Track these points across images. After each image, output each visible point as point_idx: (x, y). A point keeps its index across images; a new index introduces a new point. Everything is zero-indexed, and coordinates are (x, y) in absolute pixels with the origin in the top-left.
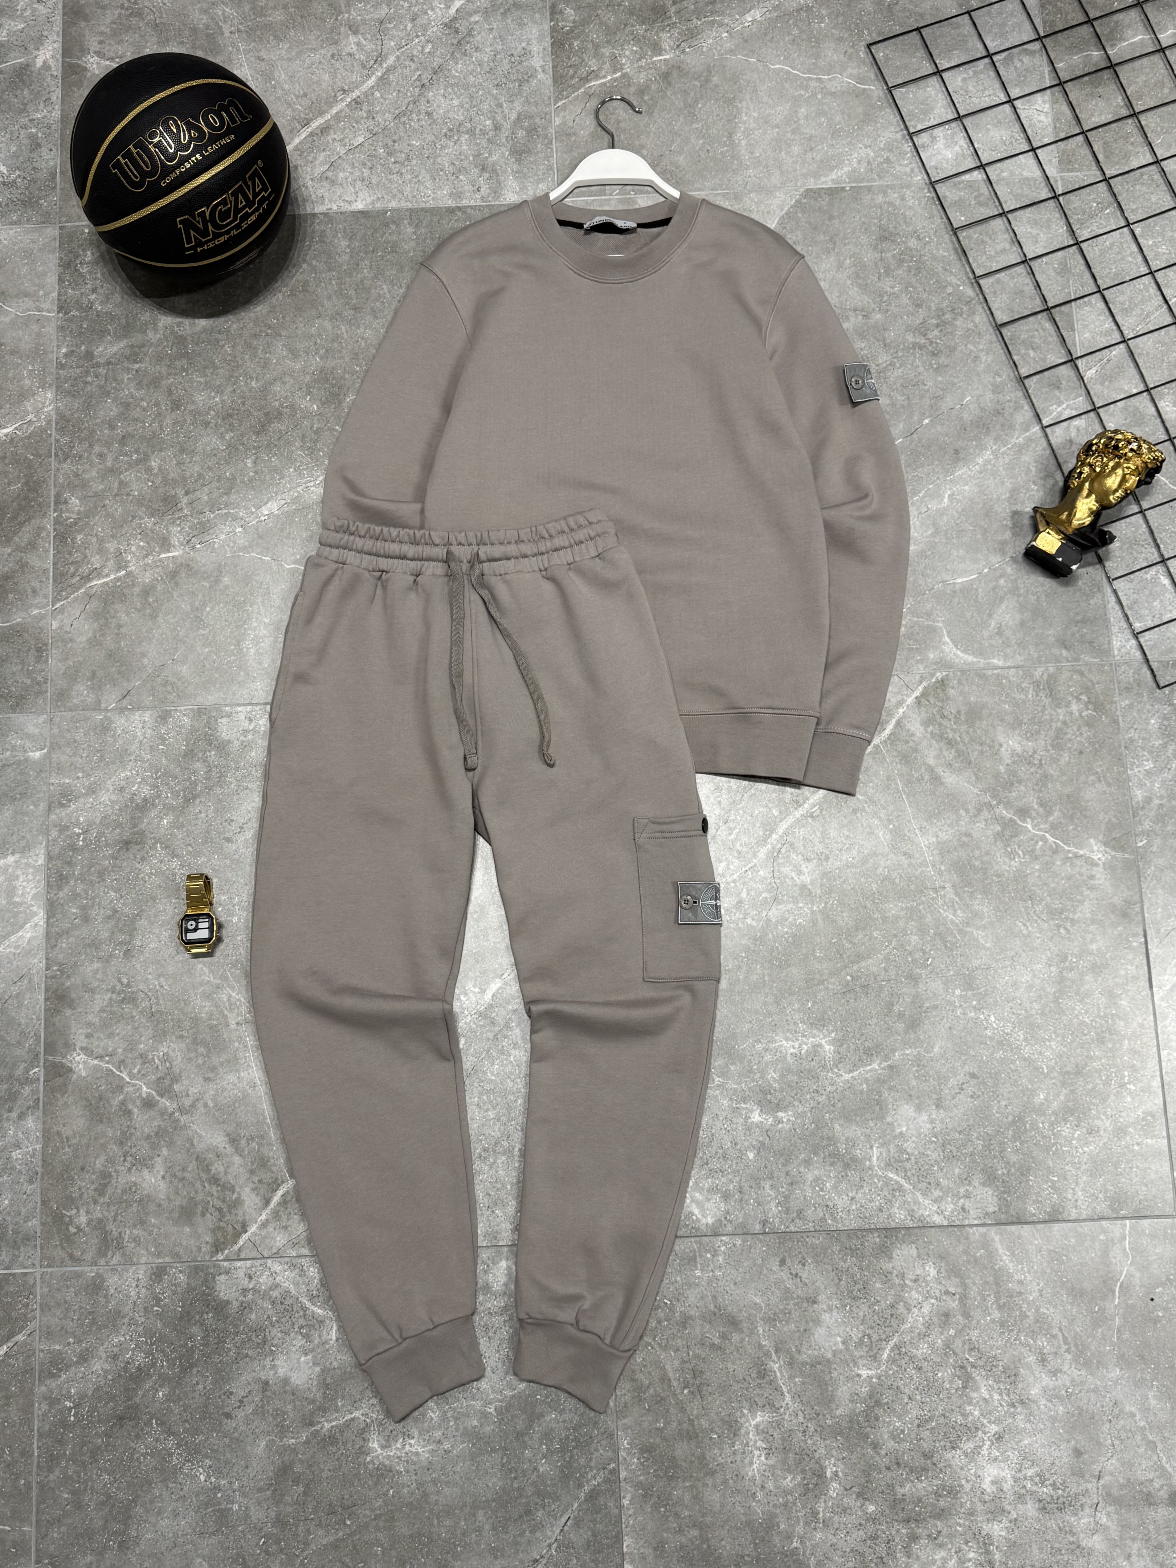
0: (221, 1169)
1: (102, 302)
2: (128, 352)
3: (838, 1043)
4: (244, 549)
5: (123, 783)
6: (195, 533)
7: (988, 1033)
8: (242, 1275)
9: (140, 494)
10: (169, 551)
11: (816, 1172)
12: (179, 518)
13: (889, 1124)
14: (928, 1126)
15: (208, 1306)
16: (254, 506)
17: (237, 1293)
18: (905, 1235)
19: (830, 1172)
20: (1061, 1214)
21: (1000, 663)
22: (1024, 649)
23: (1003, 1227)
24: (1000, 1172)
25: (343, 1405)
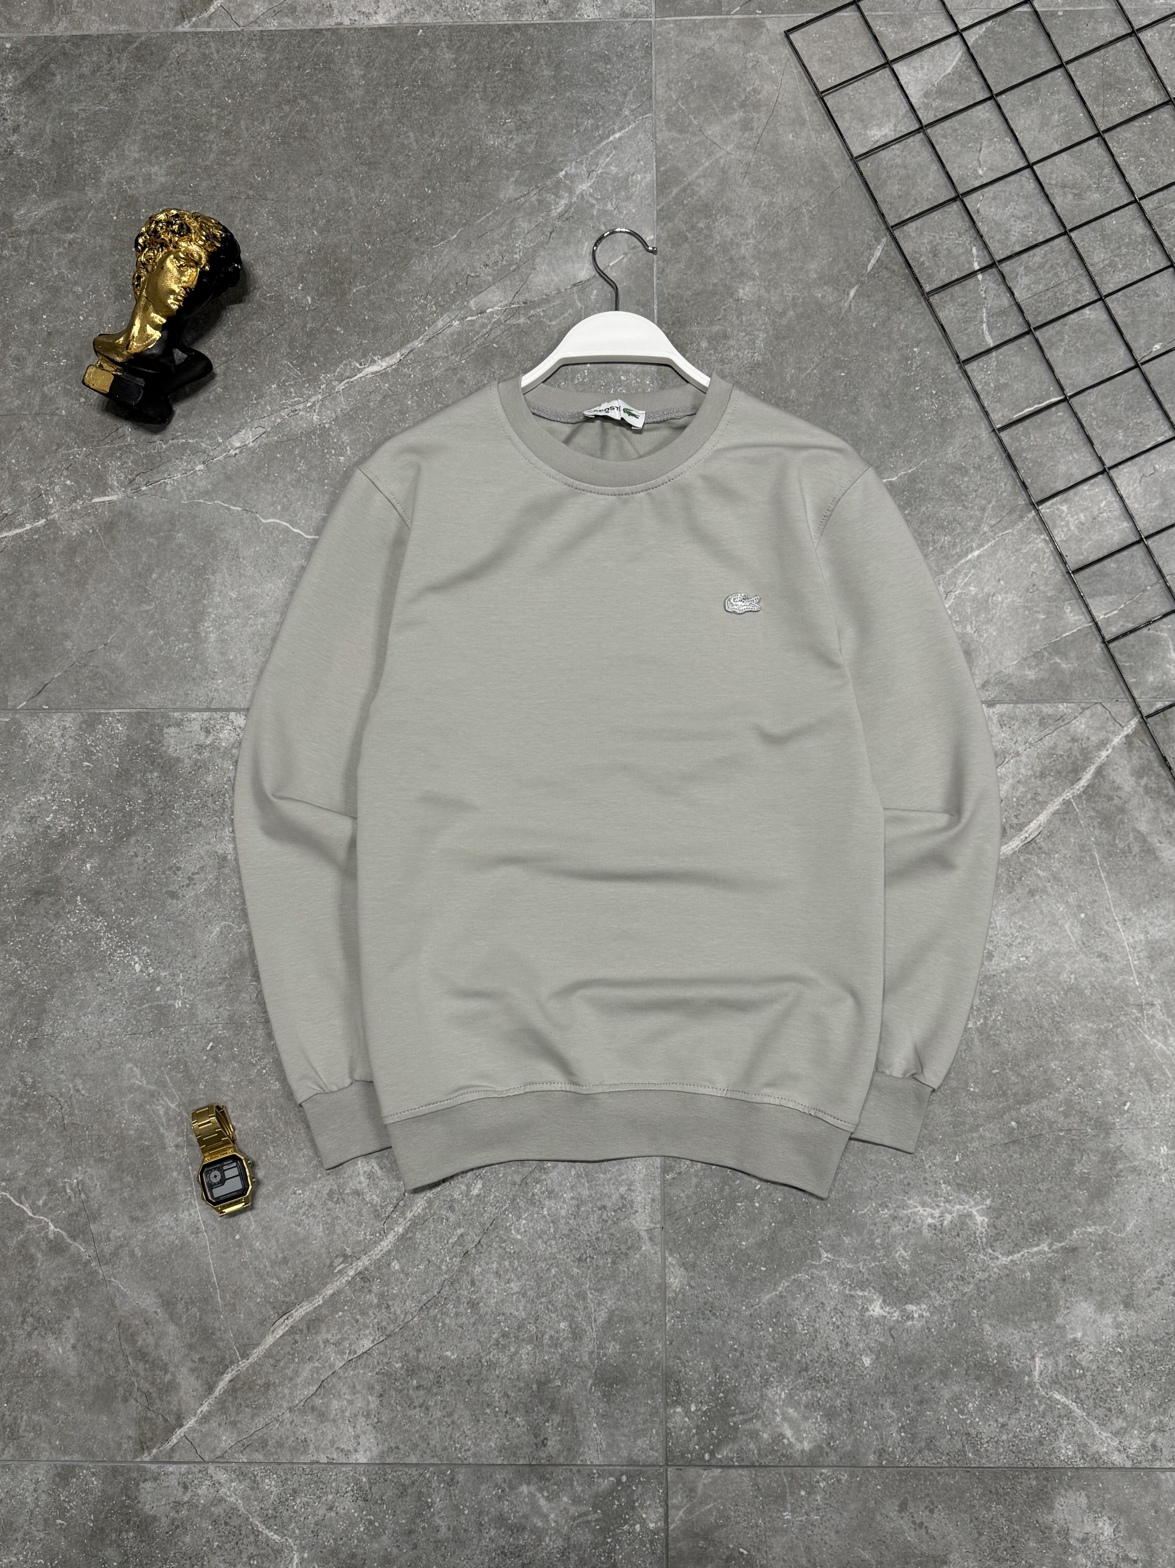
0: (151, 1340)
1: (26, 146)
2: (59, 216)
3: (995, 1212)
4: (206, 494)
5: (33, 811)
6: (141, 469)
8: (174, 1482)
9: (69, 413)
10: (105, 495)
11: (956, 1388)
12: (120, 449)
13: (1058, 1327)
14: (1112, 1332)
15: (128, 1522)
16: (221, 435)
17: (168, 1507)
18: (1072, 1477)
19: (975, 1388)
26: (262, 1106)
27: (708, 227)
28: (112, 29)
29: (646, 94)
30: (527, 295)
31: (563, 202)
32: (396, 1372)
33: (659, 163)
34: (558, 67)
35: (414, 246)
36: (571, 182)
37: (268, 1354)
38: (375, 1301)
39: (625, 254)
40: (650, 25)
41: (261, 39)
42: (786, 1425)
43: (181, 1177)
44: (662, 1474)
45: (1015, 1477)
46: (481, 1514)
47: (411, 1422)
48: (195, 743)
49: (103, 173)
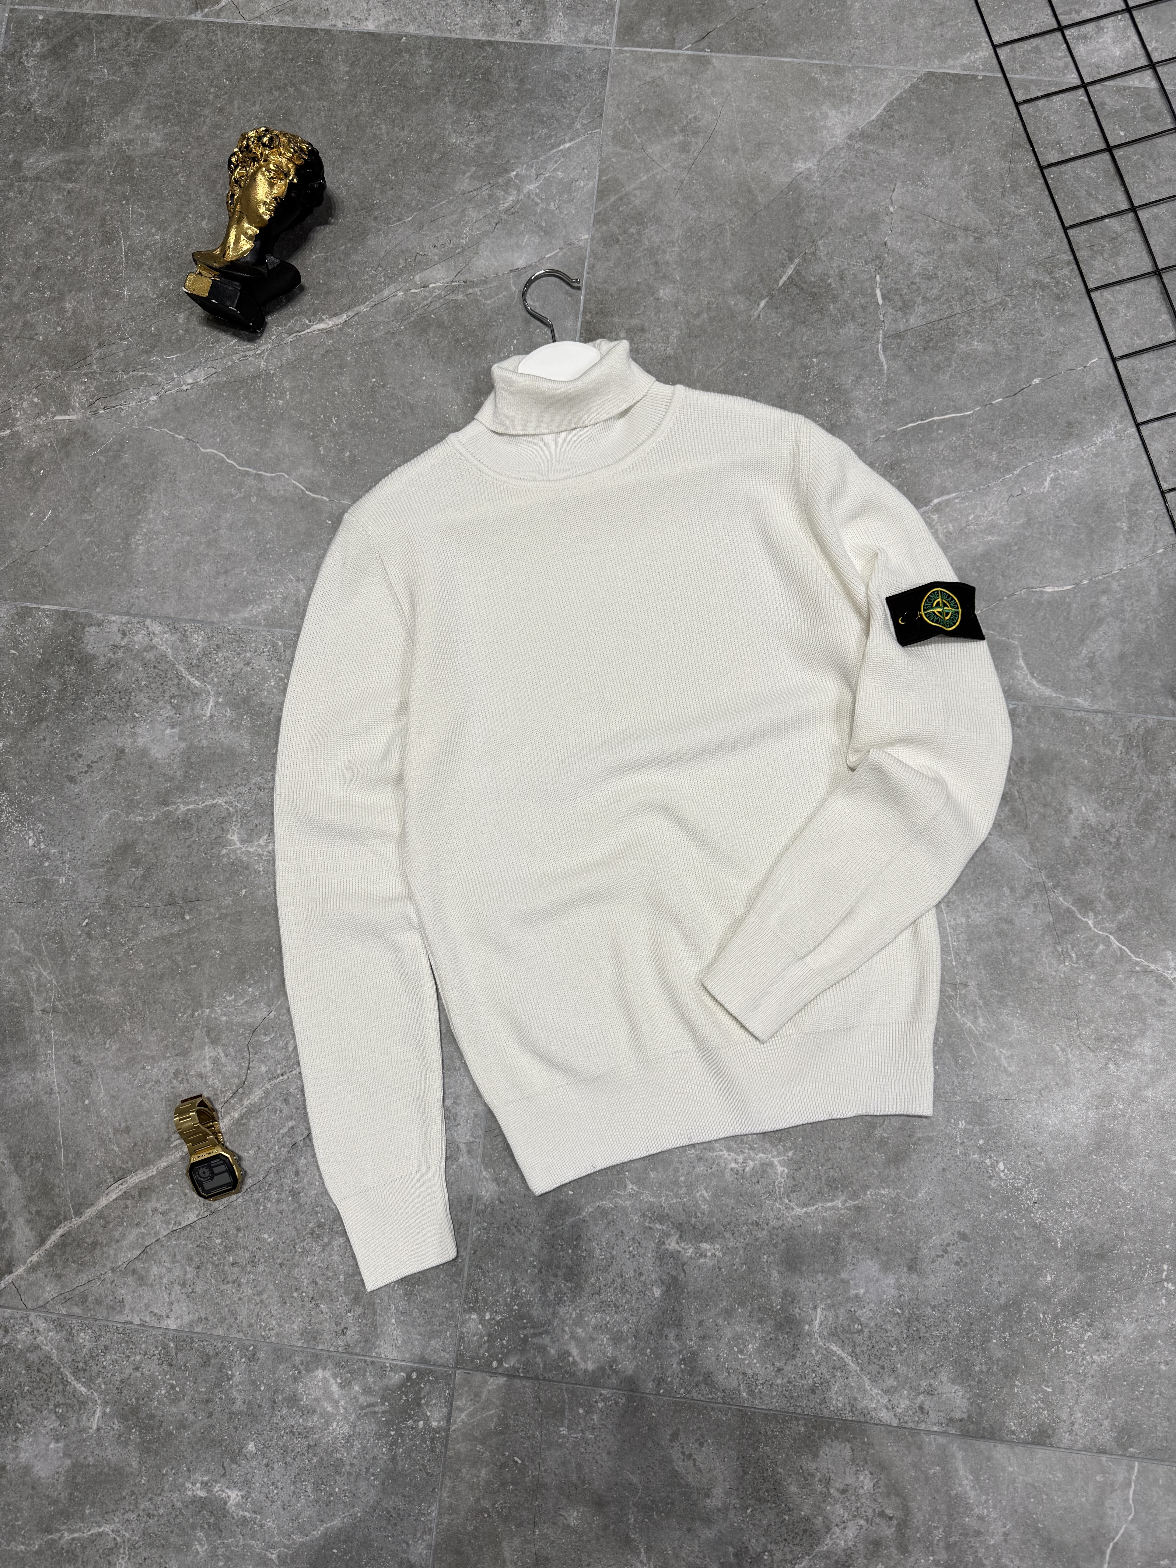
1: (44, 104)
2: (63, 167)
3: (795, 1165)
4: (155, 422)
6: (102, 395)
7: (993, 1184)
9: (46, 339)
10: (66, 414)
11: (738, 1328)
12: (86, 375)
13: (842, 1281)
14: (893, 1292)
16: (177, 371)
18: (839, 1429)
19: (756, 1330)
20: (1049, 1437)
21: (1086, 705)
22: (1119, 691)
23: (970, 1441)
24: (977, 1369)
25: (91, 1514)
26: (124, 984)
27: (639, 233)
28: (134, 13)
29: (598, 112)
30: (468, 275)
31: (511, 198)
32: (215, 1247)
33: (601, 172)
35: (373, 223)
36: (521, 181)
37: (100, 1215)
39: (561, 249)
40: (609, 53)
41: (262, 33)
42: (573, 1343)
43: (43, 1040)
44: (450, 1375)
45: (785, 1421)
46: (275, 1392)
47: (222, 1296)
48: (111, 643)
49: (107, 134)
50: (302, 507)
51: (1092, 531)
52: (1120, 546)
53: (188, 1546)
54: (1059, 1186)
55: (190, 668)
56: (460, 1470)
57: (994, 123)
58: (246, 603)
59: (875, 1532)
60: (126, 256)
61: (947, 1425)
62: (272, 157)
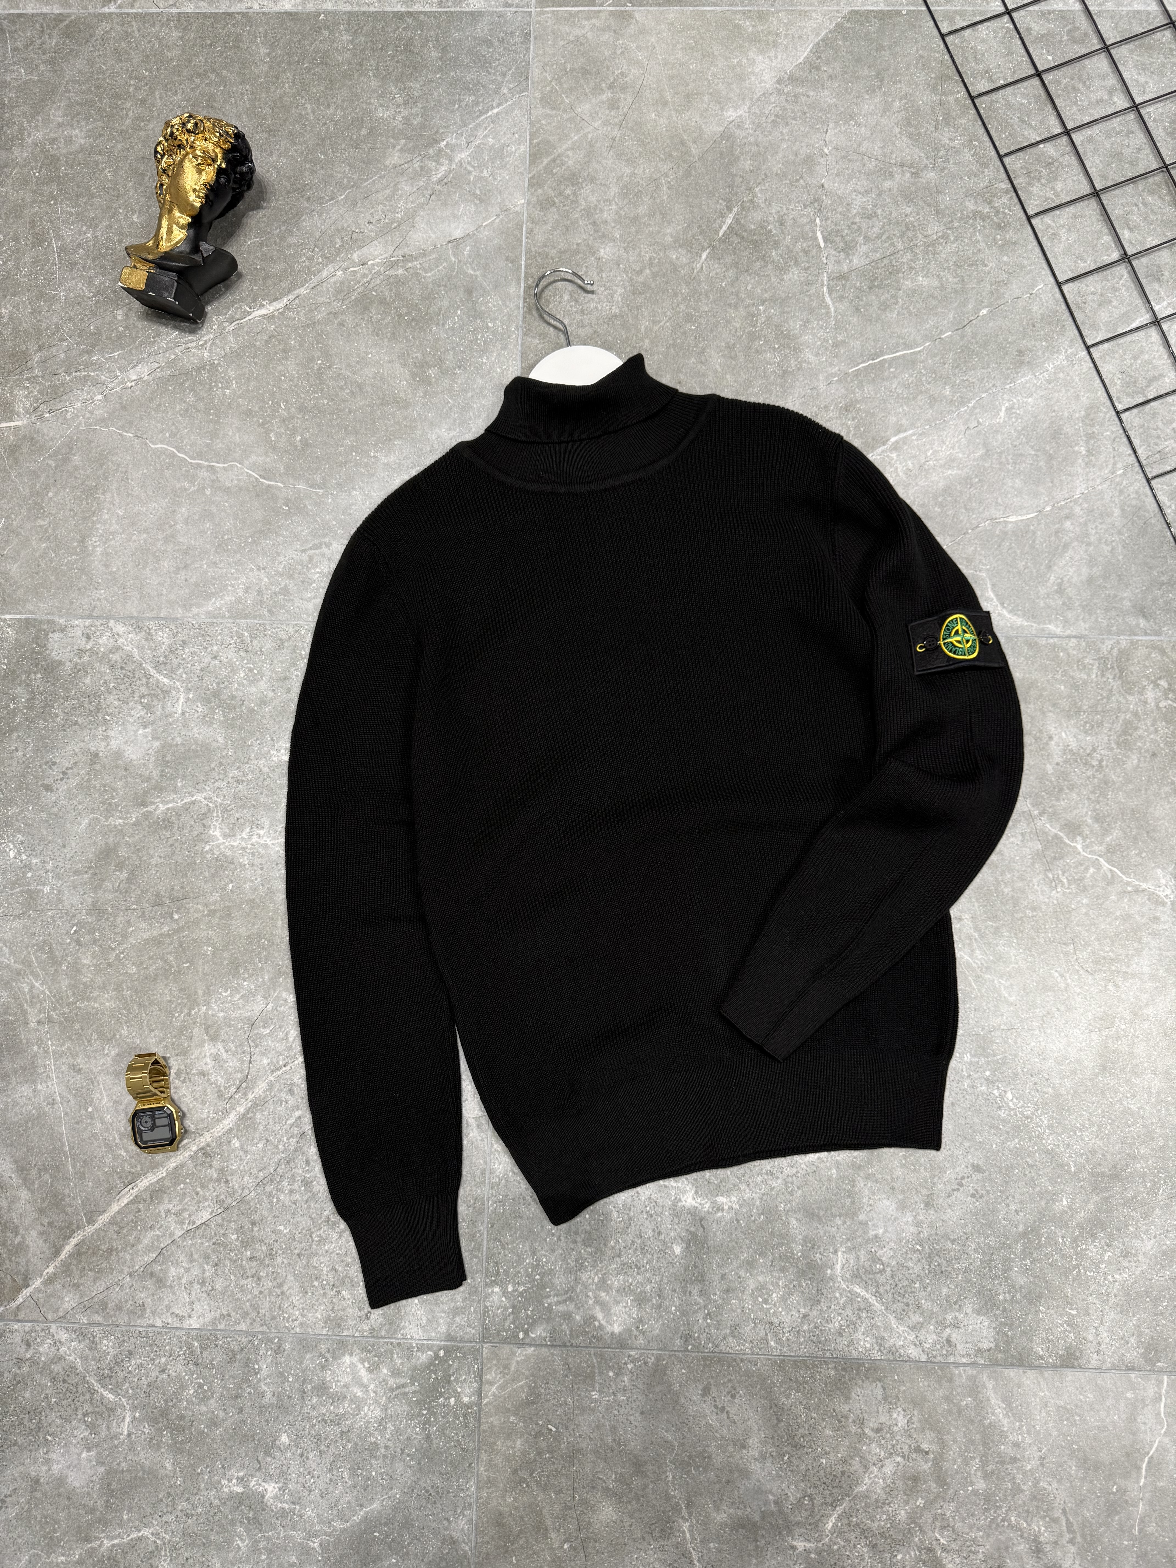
0: (4, 1204)
4: (102, 421)
6: (46, 398)
7: (1002, 1114)
8: (18, 1340)
10: (11, 421)
11: (760, 1279)
12: (28, 379)
13: (861, 1223)
14: (913, 1229)
16: (120, 369)
17: (11, 1363)
18: (869, 1369)
19: (779, 1279)
20: (1077, 1359)
21: (1058, 631)
22: (1090, 614)
23: (999, 1369)
24: (1001, 1298)
25: (129, 1520)
26: (118, 988)
27: (574, 194)
28: (46, 10)
29: (523, 75)
30: (406, 250)
31: (443, 169)
32: (231, 1243)
33: (533, 136)
34: (444, 50)
35: (306, 204)
36: (451, 151)
37: (113, 1221)
38: (215, 1175)
39: (498, 216)
40: (530, 15)
41: (179, 20)
42: (598, 1308)
43: (41, 1051)
44: (478, 1350)
45: (814, 1366)
46: (304, 1382)
47: (243, 1291)
48: (76, 647)
49: (29, 135)
50: (257, 495)
51: (1051, 458)
52: (1080, 470)
53: (229, 1542)
54: (1068, 1110)
55: (157, 666)
56: (495, 1443)
57: (921, 57)
58: (209, 596)
59: (912, 1467)
60: (59, 256)
61: (976, 1356)
62: (198, 143)
